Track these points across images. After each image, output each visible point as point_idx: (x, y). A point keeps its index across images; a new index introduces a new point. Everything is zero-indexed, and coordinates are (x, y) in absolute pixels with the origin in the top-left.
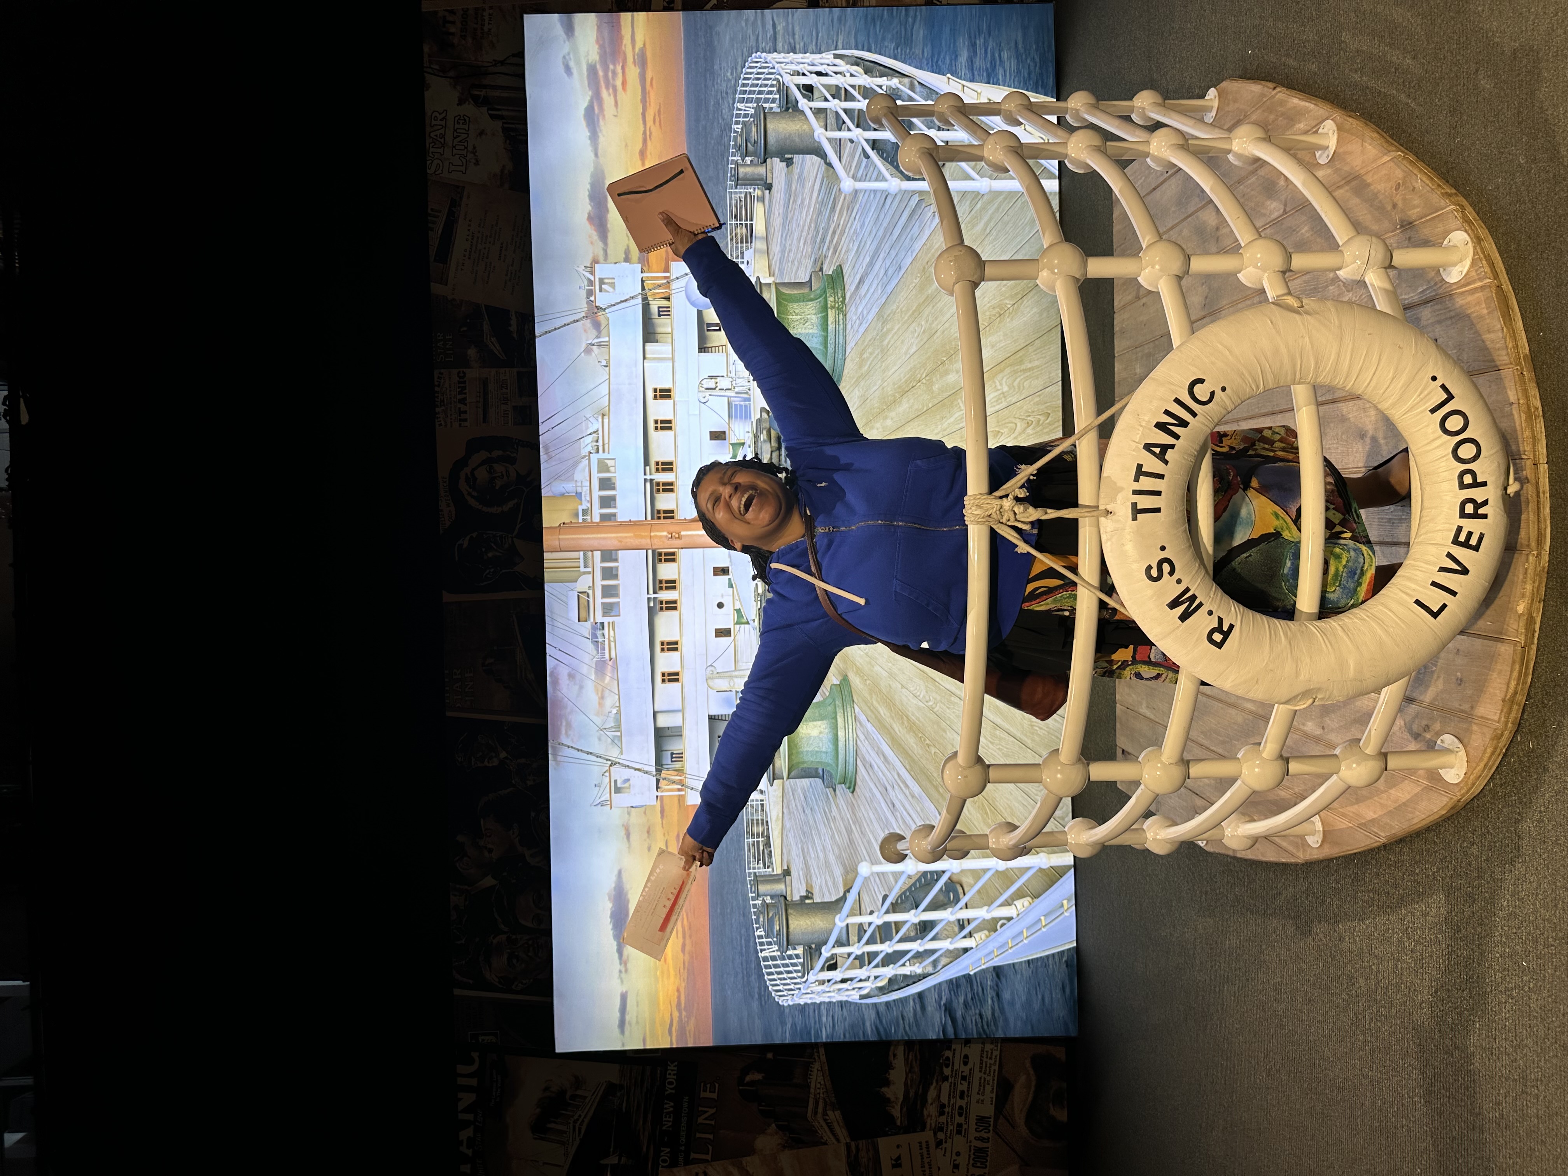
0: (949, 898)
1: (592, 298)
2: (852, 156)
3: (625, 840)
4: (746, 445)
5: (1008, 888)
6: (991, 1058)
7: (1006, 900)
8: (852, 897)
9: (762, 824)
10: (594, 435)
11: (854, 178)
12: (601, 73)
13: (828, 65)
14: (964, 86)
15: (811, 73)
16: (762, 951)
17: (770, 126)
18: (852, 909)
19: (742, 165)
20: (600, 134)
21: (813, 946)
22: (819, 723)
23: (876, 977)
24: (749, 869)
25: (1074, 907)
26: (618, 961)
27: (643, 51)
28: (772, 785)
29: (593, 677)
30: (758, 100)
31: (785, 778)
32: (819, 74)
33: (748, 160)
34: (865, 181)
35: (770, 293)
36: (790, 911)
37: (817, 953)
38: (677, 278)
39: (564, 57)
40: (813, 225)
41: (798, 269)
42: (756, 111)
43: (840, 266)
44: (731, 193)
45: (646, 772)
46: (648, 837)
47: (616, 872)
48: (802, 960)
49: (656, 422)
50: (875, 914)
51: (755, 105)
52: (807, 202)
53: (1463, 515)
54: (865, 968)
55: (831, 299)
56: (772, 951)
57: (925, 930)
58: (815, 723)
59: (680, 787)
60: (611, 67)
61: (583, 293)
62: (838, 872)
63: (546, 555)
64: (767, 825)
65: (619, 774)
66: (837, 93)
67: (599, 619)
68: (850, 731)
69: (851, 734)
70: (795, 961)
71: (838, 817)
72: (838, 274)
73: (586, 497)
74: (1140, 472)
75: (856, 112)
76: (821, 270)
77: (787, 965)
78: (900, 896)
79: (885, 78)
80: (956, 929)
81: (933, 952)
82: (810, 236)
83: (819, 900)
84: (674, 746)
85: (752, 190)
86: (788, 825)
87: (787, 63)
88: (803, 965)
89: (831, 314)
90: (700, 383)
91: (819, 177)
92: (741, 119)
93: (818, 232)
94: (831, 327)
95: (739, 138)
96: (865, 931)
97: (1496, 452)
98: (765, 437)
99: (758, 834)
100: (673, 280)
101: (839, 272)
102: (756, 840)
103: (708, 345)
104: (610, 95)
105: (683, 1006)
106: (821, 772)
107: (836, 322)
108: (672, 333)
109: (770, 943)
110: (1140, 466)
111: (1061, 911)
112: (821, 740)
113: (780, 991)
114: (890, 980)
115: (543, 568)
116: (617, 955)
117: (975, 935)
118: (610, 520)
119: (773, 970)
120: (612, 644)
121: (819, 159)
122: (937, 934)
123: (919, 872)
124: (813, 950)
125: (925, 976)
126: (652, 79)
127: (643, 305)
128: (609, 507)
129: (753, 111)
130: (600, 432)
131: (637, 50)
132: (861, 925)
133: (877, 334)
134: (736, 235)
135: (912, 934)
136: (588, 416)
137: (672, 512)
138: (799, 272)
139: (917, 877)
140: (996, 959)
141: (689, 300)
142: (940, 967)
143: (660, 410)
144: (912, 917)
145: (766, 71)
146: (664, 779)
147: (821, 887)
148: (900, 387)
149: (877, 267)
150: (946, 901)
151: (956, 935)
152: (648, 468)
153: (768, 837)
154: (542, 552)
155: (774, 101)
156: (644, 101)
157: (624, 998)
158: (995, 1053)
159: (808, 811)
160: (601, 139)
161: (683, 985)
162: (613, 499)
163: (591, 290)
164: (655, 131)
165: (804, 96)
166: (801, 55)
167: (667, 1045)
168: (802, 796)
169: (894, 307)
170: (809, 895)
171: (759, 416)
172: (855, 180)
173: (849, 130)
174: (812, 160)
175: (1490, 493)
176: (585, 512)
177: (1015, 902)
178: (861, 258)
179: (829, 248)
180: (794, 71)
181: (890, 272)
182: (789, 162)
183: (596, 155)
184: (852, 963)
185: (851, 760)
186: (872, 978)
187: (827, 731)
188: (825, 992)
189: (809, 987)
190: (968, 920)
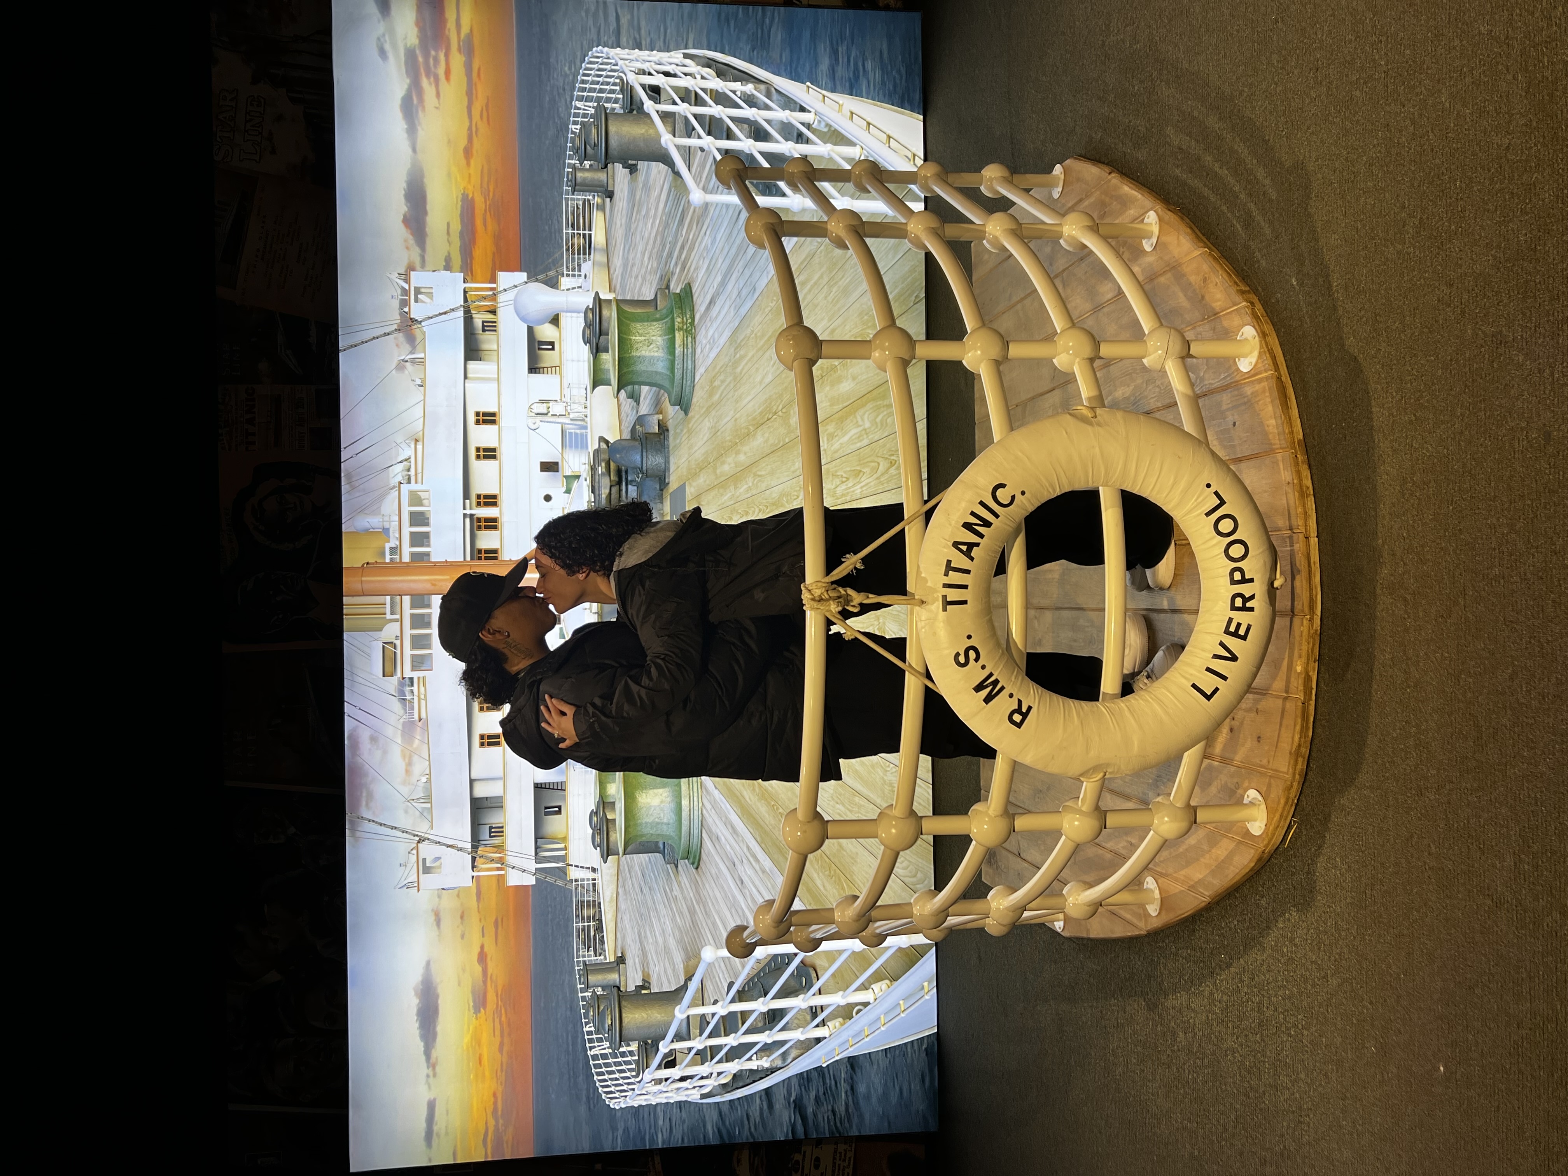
0: (801, 983)
1: (406, 309)
2: (703, 165)
3: (435, 928)
4: (582, 479)
5: (865, 970)
6: (844, 1160)
7: (862, 984)
8: (694, 985)
9: (594, 906)
10: (405, 463)
11: (705, 189)
12: (420, 59)
13: (677, 65)
14: (824, 96)
15: (658, 72)
16: (591, 1048)
17: (612, 129)
18: (694, 999)
19: (580, 169)
20: (419, 128)
21: (650, 1041)
22: (661, 791)
23: (719, 1074)
24: (578, 957)
25: (935, 989)
26: (425, 1065)
27: (470, 36)
28: (605, 862)
29: (399, 741)
30: (599, 99)
31: (621, 853)
32: (667, 74)
33: (587, 164)
34: (716, 193)
35: (611, 310)
36: (624, 1003)
37: (654, 1049)
38: (505, 290)
39: (379, 39)
40: (659, 238)
41: (642, 285)
42: (596, 111)
43: (689, 284)
44: (567, 199)
45: (460, 849)
46: (462, 923)
47: (424, 964)
48: (636, 1058)
49: (478, 449)
50: (720, 1004)
51: (595, 104)
52: (652, 212)
53: (1234, 608)
54: (707, 1064)
55: (679, 320)
56: (605, 1047)
57: (774, 1020)
58: (656, 791)
59: (499, 865)
60: (433, 53)
61: (396, 304)
62: (678, 958)
63: (345, 600)
64: (600, 907)
65: (428, 851)
66: (687, 96)
67: (408, 674)
68: (695, 799)
69: (696, 803)
70: (629, 1058)
71: (680, 896)
72: (686, 293)
73: (394, 534)
74: (949, 567)
75: (708, 118)
76: (668, 287)
77: (619, 1064)
78: (748, 983)
79: (739, 83)
80: (809, 1017)
81: (783, 1043)
82: (656, 250)
83: (657, 990)
84: (494, 819)
85: (591, 198)
86: (623, 906)
87: (631, 60)
88: (637, 1062)
89: (679, 336)
90: (530, 407)
91: (666, 187)
92: (580, 119)
93: (664, 246)
94: (678, 350)
95: (577, 139)
96: (708, 1023)
97: (1263, 551)
98: (604, 470)
99: (589, 918)
100: (501, 292)
101: (688, 290)
102: (586, 924)
103: (539, 366)
104: (430, 84)
105: (500, 1113)
106: (661, 846)
107: (684, 345)
108: (497, 351)
109: (600, 1040)
110: (949, 562)
111: (922, 993)
112: (662, 810)
113: (611, 1092)
114: (735, 1075)
115: (342, 614)
116: (423, 1058)
117: (828, 1023)
118: (422, 561)
119: (604, 1069)
120: (423, 702)
121: (666, 167)
122: (787, 1023)
123: (768, 955)
124: (649, 1046)
125: (772, 1071)
126: (479, 69)
127: (465, 318)
128: (422, 545)
129: (593, 111)
130: (413, 460)
131: (463, 35)
132: (703, 1016)
133: (730, 360)
134: (573, 245)
135: (760, 1024)
136: (398, 442)
137: (495, 551)
138: (644, 289)
139: (767, 961)
140: (850, 1049)
141: (518, 315)
142: (789, 1060)
143: (483, 436)
144: (761, 1006)
145: (608, 67)
146: (481, 857)
147: (659, 975)
148: (754, 419)
149: (730, 287)
150: (797, 986)
151: (808, 1024)
152: (468, 502)
153: (600, 921)
154: (341, 596)
155: (616, 101)
156: (470, 94)
157: (431, 1106)
158: (849, 1154)
159: (646, 890)
160: (421, 133)
161: (500, 1089)
162: (426, 535)
163: (406, 300)
164: (483, 128)
165: (650, 98)
166: (647, 52)
167: (482, 1159)
168: (639, 873)
169: (749, 331)
170: (646, 985)
171: (597, 447)
172: (706, 192)
173: (699, 137)
174: (658, 169)
175: (1257, 589)
176: (393, 550)
177: (873, 986)
178: (712, 277)
179: (676, 264)
180: (639, 70)
181: (744, 293)
182: (633, 169)
183: (414, 150)
184: (693, 1058)
185: (696, 832)
186: (715, 1075)
187: (669, 799)
188: (661, 1092)
189: (643, 1088)
190: (822, 1007)
